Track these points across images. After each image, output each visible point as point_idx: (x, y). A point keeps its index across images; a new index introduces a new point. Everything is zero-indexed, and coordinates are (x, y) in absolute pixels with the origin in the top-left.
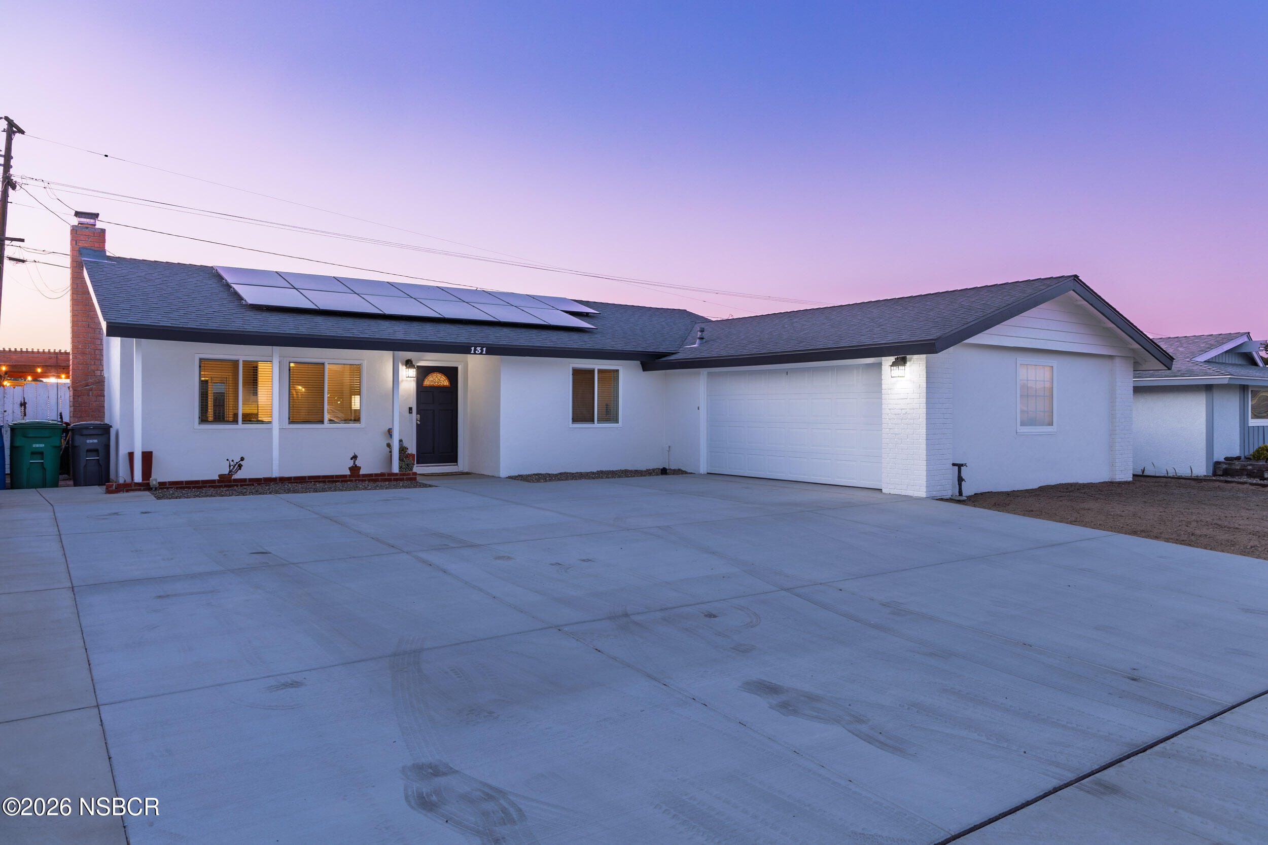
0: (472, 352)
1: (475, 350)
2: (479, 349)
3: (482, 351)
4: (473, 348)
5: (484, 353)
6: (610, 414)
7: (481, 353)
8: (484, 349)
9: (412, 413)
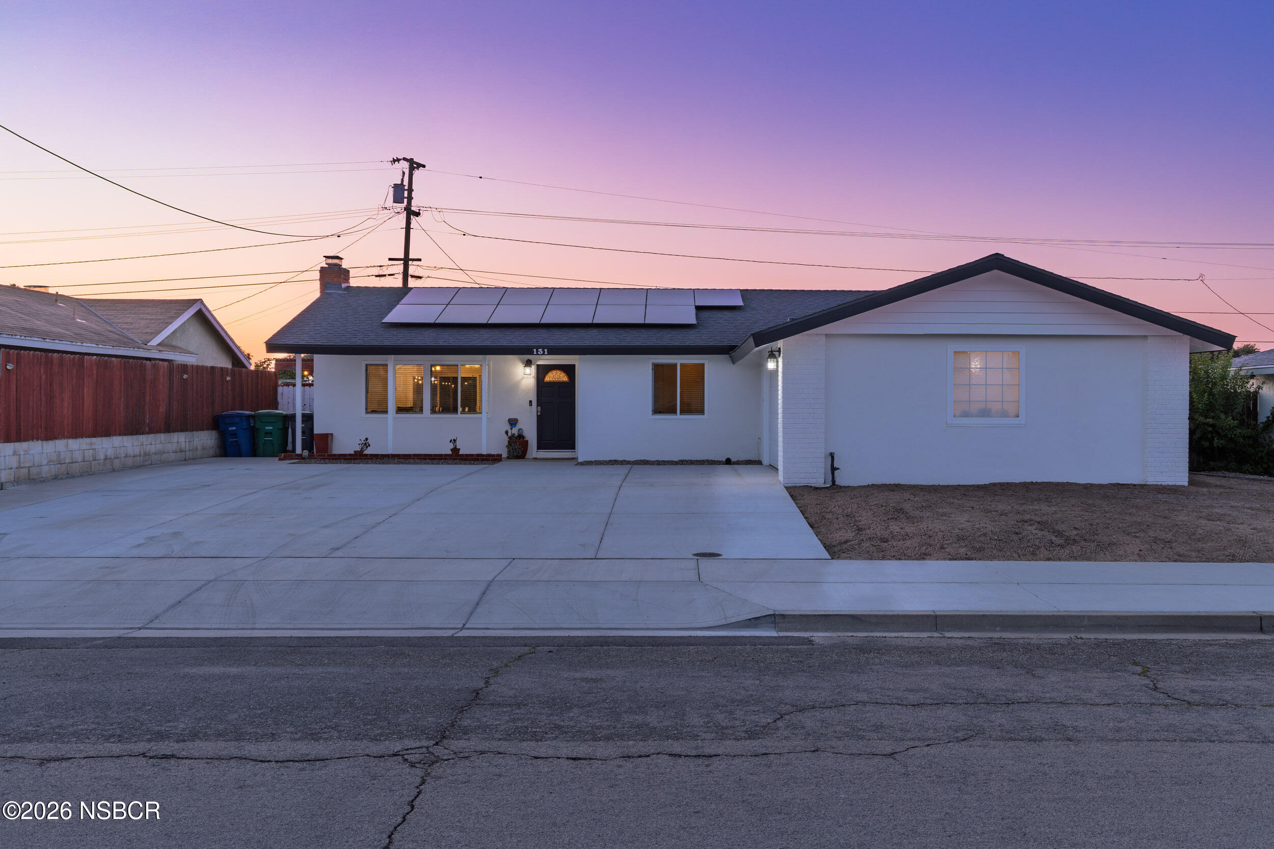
0: (535, 353)
1: (537, 351)
2: (540, 350)
3: (544, 352)
4: (535, 350)
5: (546, 353)
6: (694, 406)
7: (543, 354)
8: (546, 350)
9: (531, 405)
